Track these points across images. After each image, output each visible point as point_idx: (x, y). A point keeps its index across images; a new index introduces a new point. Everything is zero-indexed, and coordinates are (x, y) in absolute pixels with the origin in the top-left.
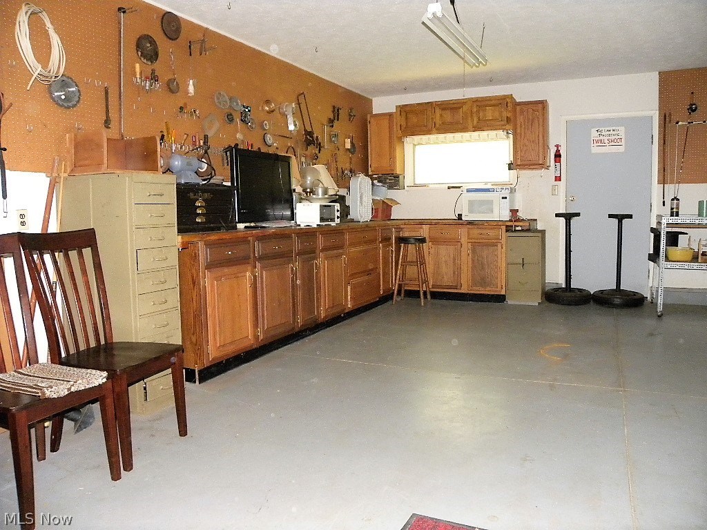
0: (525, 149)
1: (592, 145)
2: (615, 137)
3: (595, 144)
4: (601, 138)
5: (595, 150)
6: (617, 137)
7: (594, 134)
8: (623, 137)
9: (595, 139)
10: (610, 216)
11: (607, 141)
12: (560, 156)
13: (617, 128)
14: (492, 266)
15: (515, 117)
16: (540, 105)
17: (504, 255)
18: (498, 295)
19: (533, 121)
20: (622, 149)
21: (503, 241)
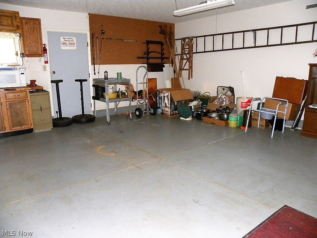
0: (30, 45)
1: (61, 45)
2: (71, 42)
3: (63, 45)
4: (65, 42)
5: (63, 48)
6: (73, 42)
7: (62, 40)
8: (75, 42)
9: (62, 42)
10: (76, 80)
11: (68, 44)
12: (46, 50)
13: (72, 38)
14: (23, 114)
15: (22, 26)
16: (37, 21)
17: (30, 107)
18: (30, 129)
19: (34, 30)
20: (75, 48)
21: (29, 98)
